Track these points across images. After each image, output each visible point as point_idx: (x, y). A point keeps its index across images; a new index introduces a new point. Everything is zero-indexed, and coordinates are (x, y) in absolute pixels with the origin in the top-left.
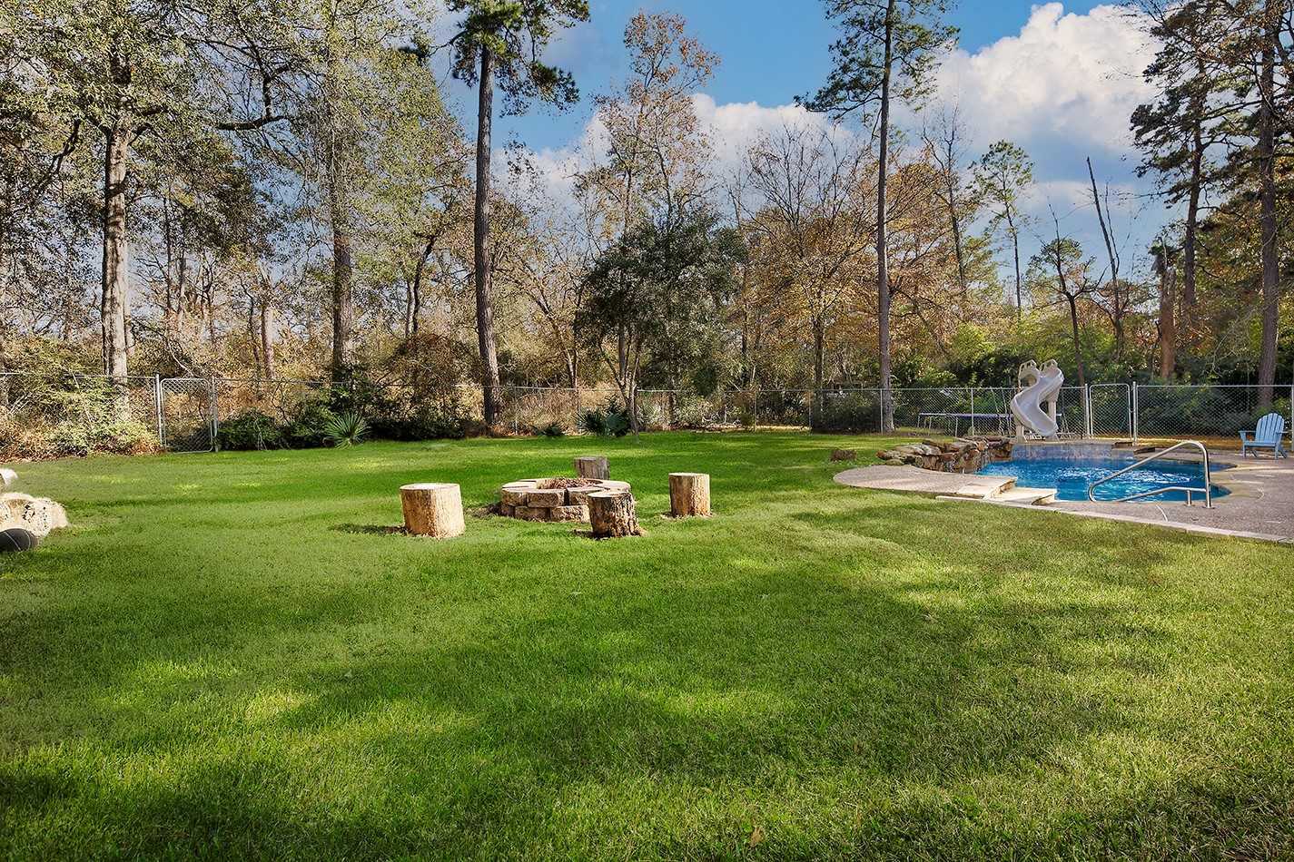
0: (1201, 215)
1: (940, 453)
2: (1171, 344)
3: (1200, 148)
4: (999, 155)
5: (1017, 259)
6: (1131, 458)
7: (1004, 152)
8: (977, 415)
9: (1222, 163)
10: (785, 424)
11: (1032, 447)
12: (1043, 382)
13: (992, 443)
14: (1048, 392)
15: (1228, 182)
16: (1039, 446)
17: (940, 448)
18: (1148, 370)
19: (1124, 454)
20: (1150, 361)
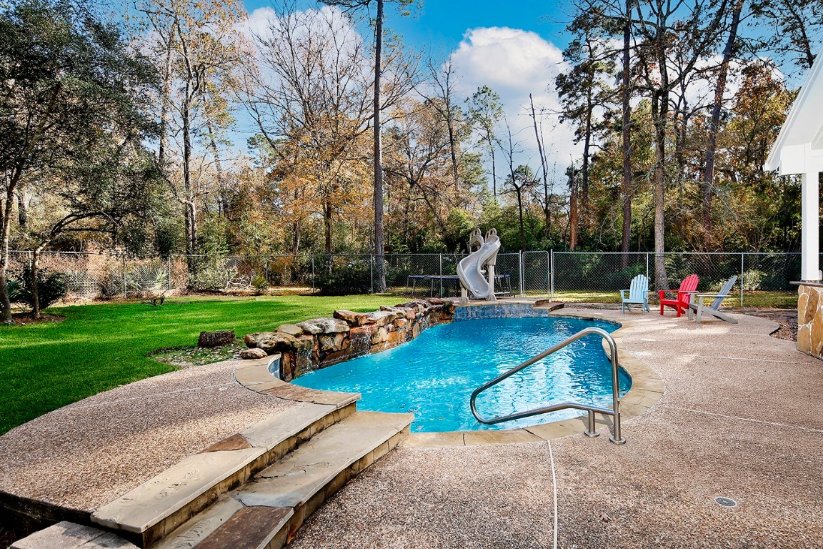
0: (592, 151)
1: (348, 329)
2: (575, 226)
3: (591, 106)
4: (483, 95)
5: (494, 168)
6: (546, 315)
7: (487, 94)
8: (444, 277)
9: (601, 120)
10: (301, 286)
11: (472, 308)
12: (485, 247)
13: (435, 306)
14: (488, 256)
15: (604, 132)
16: (478, 307)
17: (349, 322)
18: (563, 243)
19: (542, 311)
20: (564, 238)
